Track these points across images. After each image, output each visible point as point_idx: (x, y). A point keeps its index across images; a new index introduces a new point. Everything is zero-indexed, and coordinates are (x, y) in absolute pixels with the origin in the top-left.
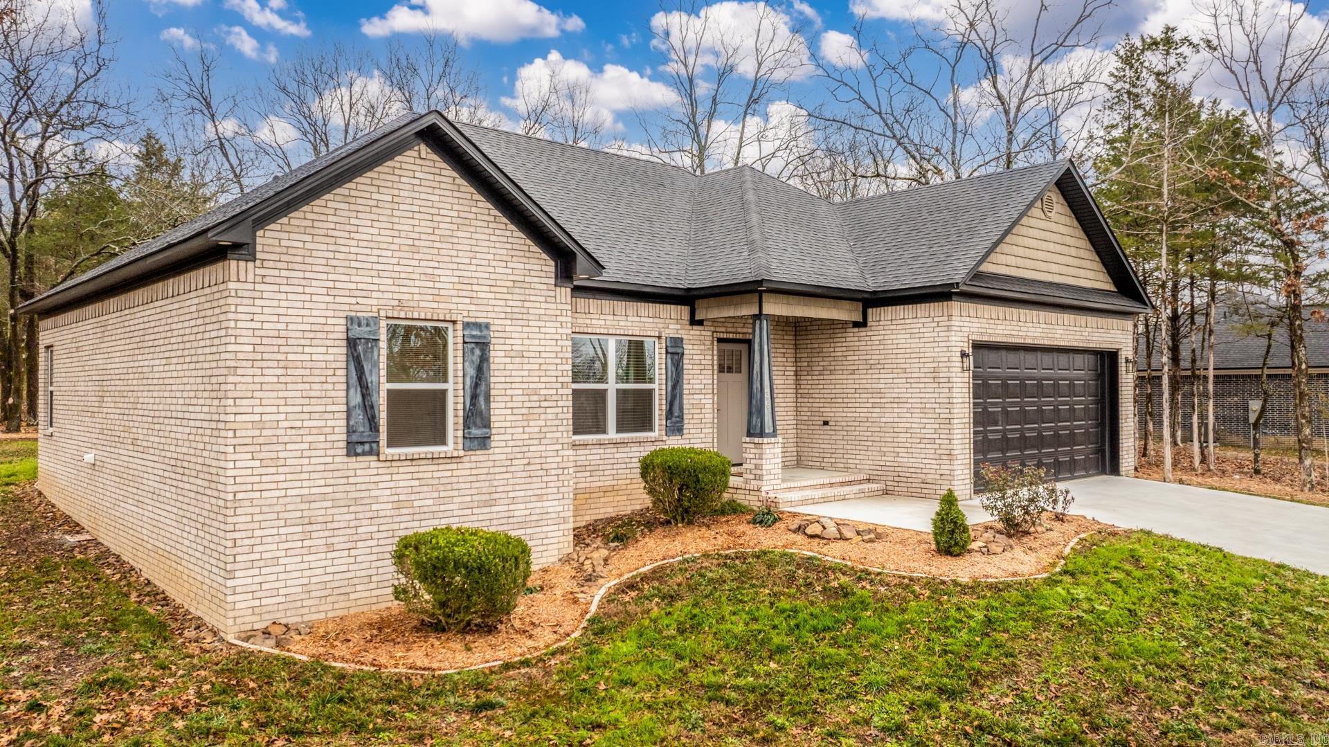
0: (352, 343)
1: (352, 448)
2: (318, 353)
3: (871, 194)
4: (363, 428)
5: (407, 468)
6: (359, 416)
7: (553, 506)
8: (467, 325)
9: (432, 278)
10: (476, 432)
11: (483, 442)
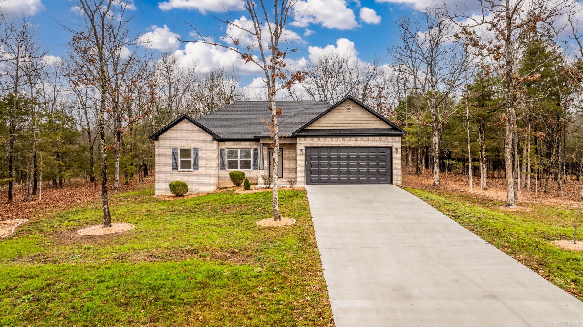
0: (173, 153)
1: (173, 169)
2: (168, 154)
3: (335, 103)
4: (175, 166)
5: (183, 173)
6: (174, 164)
7: (212, 181)
8: (194, 149)
9: (188, 141)
10: (195, 167)
11: (197, 169)
